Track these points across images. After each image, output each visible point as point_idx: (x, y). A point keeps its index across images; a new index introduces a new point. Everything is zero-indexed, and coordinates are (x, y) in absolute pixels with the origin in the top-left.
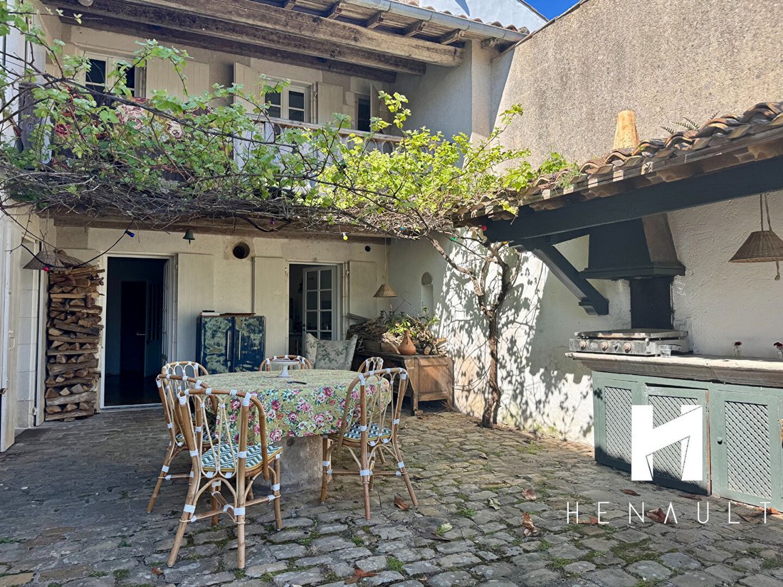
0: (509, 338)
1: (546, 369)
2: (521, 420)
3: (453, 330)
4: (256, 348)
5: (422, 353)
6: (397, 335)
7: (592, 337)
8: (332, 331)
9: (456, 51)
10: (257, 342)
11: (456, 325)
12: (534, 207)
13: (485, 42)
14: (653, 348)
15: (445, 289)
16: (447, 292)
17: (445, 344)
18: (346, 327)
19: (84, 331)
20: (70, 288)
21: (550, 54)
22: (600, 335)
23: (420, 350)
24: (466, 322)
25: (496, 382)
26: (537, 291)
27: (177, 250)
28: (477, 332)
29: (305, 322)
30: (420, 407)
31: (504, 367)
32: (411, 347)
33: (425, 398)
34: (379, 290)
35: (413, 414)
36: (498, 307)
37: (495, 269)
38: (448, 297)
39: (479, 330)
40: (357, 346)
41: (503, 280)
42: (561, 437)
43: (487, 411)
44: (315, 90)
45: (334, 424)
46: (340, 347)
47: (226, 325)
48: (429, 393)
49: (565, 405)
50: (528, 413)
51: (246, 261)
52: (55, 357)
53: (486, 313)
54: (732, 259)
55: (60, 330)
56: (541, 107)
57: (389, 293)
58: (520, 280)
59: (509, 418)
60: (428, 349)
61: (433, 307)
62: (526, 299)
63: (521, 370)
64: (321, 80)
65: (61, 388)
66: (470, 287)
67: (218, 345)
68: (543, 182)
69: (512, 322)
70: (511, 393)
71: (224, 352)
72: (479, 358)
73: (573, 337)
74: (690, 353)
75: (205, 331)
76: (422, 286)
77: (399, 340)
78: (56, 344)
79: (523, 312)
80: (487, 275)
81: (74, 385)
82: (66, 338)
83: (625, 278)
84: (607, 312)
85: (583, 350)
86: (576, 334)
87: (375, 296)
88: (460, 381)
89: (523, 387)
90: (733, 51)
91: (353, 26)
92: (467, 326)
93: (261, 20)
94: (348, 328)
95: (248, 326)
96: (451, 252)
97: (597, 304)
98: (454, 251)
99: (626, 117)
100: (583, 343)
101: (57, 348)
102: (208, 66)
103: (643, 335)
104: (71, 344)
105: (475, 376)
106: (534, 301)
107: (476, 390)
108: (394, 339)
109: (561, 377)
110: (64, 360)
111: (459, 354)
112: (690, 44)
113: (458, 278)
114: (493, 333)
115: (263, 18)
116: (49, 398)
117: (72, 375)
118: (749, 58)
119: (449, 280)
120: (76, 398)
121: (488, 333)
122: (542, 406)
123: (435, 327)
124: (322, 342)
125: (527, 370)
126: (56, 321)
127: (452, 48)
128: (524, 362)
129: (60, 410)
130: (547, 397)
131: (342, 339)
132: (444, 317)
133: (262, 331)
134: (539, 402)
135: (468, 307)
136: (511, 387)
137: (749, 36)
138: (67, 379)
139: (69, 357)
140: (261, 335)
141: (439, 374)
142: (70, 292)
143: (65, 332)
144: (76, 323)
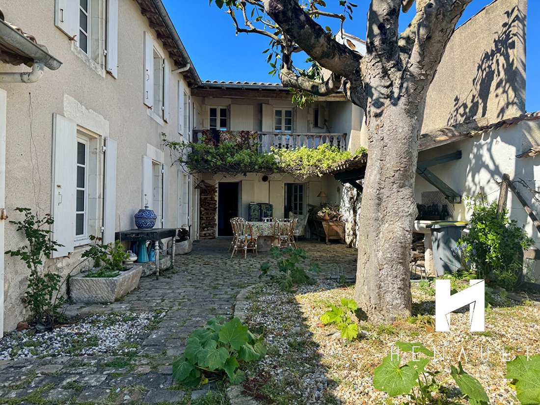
0: (359, 214)
3: (345, 211)
4: (269, 217)
5: (332, 220)
6: (323, 213)
10: (270, 214)
11: (346, 209)
15: (343, 194)
17: (343, 217)
19: (211, 209)
24: (349, 207)
25: (356, 231)
27: (241, 179)
28: (351, 212)
29: (293, 207)
30: (329, 242)
32: (327, 217)
33: (331, 238)
34: (319, 194)
35: (325, 244)
36: (356, 201)
38: (344, 197)
43: (351, 242)
44: (295, 109)
46: (303, 217)
47: (258, 207)
48: (333, 236)
51: (267, 182)
52: (203, 217)
53: (351, 204)
55: (204, 208)
57: (324, 195)
60: (335, 219)
61: (340, 201)
65: (204, 228)
66: (349, 193)
67: (255, 215)
71: (257, 217)
72: (352, 222)
75: (251, 210)
76: (337, 192)
77: (323, 215)
81: (209, 227)
82: (206, 211)
88: (347, 232)
92: (349, 209)
94: (308, 209)
95: (266, 208)
101: (203, 214)
102: (253, 106)
104: (207, 213)
105: (351, 229)
107: (351, 235)
108: (321, 214)
110: (205, 219)
111: (347, 221)
113: (347, 190)
116: (201, 231)
117: (208, 224)
119: (345, 190)
120: (209, 232)
121: (354, 212)
123: (340, 210)
124: (296, 215)
126: (202, 205)
129: (204, 235)
132: (343, 205)
133: (271, 210)
135: (349, 202)
138: (206, 225)
139: (207, 218)
141: (338, 229)
142: (207, 195)
143: (206, 209)
144: (209, 206)
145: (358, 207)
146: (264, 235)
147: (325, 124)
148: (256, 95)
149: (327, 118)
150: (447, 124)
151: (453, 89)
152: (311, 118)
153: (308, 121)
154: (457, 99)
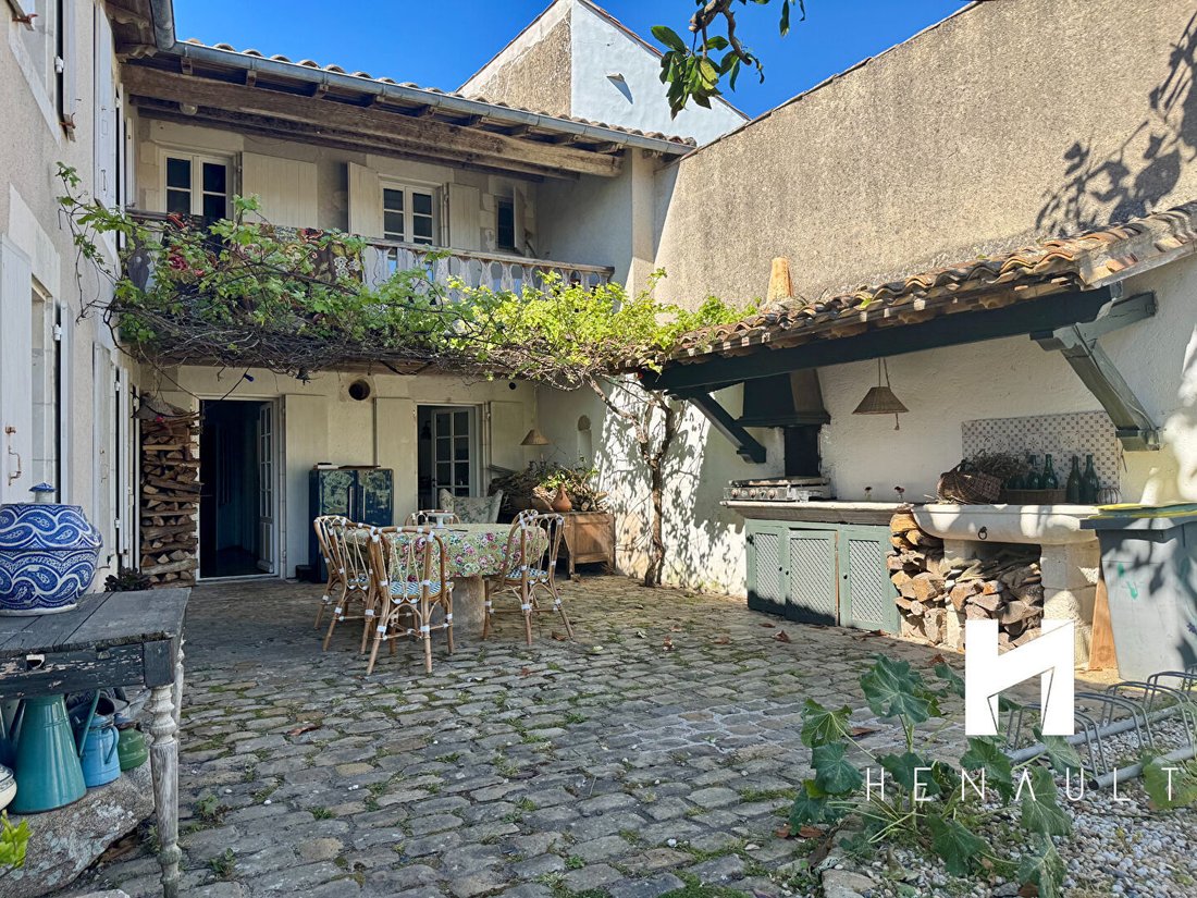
0: (674, 489)
1: (709, 521)
2: (685, 576)
3: (615, 482)
4: (382, 507)
5: (579, 510)
6: (549, 489)
7: (745, 485)
8: (470, 487)
9: (614, 161)
10: (384, 500)
11: (618, 476)
12: (682, 361)
13: (647, 153)
14: (793, 493)
15: (604, 434)
16: (608, 439)
17: (605, 499)
18: (487, 481)
19: (183, 487)
20: (166, 439)
21: (716, 176)
22: (751, 483)
23: (577, 506)
24: (629, 472)
25: (660, 538)
26: (701, 437)
27: (282, 390)
28: (641, 484)
29: (435, 475)
30: (576, 572)
31: (668, 521)
32: (567, 503)
33: (582, 560)
34: (528, 436)
35: (569, 578)
36: (663, 454)
37: (658, 414)
38: (609, 444)
39: (643, 481)
40: (502, 504)
41: (667, 425)
42: (724, 591)
43: (651, 569)
44: (445, 192)
45: (496, 566)
46: (483, 506)
47: (348, 480)
48: (586, 554)
49: (727, 557)
50: (692, 569)
51: (366, 403)
52: (150, 519)
53: (649, 462)
54: (856, 411)
55: (156, 487)
56: (707, 234)
57: (539, 440)
58: (685, 426)
59: (674, 575)
60: (586, 505)
61: (591, 456)
62: (691, 446)
63: (686, 523)
64: (452, 180)
65: (158, 555)
66: (632, 432)
67: (339, 503)
68: (686, 341)
69: (677, 472)
70: (676, 548)
71: (345, 511)
72: (643, 513)
73: (728, 485)
74: (834, 499)
75: (324, 487)
76: (578, 432)
77: (552, 495)
78: (152, 503)
79: (688, 460)
80: (650, 419)
81: (173, 551)
82: (164, 497)
83: (781, 426)
84: (764, 461)
85: (735, 498)
86: (730, 482)
87: (523, 443)
88: (623, 539)
89: (687, 540)
90: (878, 204)
91: (496, 135)
92: (629, 477)
93: (392, 132)
94: (489, 482)
95: (373, 480)
96: (611, 392)
97: (754, 452)
98: (615, 391)
99: (780, 265)
100: (735, 491)
101: (153, 509)
102: (315, 166)
103: (786, 482)
104: (167, 503)
105: (639, 532)
106: (698, 450)
107: (640, 548)
108: (546, 494)
109: (724, 528)
110: (162, 523)
111: (622, 509)
112: (844, 190)
113: (619, 423)
114: (657, 483)
115: (393, 129)
116: (145, 566)
117: (172, 539)
118: (890, 213)
119: (610, 425)
120: (176, 566)
121: (652, 485)
122: (705, 560)
123: (593, 480)
124: (460, 499)
125: (692, 522)
126: (150, 477)
127: (610, 157)
128: (689, 513)
129: (157, 580)
130: (710, 549)
131: (482, 496)
132: (605, 467)
133: (390, 487)
134: (703, 556)
135: (631, 456)
136: (676, 542)
137: (890, 191)
138: (165, 544)
139: (166, 519)
140: (388, 491)
141: (599, 533)
142: (166, 443)
143: (162, 490)
144: (174, 479)
145: (668, 470)
146: (466, 575)
147: (527, 243)
148: (357, 118)
149: (531, 228)
150: (1033, 225)
151: (1056, 125)
152: (489, 221)
153: (483, 230)
154: (1077, 153)
